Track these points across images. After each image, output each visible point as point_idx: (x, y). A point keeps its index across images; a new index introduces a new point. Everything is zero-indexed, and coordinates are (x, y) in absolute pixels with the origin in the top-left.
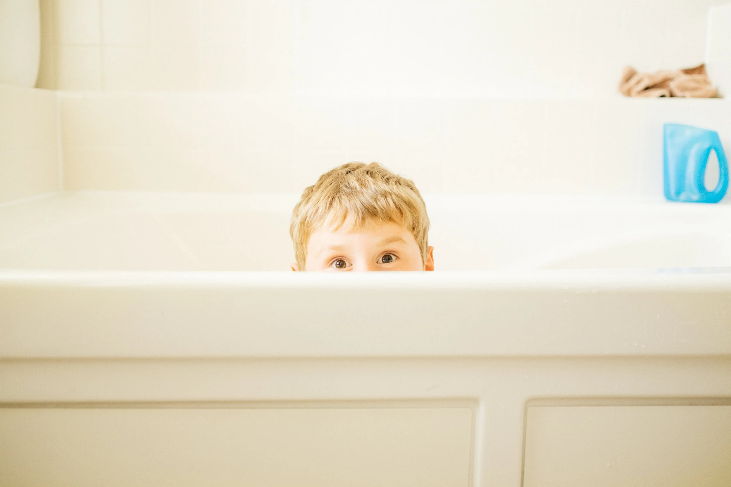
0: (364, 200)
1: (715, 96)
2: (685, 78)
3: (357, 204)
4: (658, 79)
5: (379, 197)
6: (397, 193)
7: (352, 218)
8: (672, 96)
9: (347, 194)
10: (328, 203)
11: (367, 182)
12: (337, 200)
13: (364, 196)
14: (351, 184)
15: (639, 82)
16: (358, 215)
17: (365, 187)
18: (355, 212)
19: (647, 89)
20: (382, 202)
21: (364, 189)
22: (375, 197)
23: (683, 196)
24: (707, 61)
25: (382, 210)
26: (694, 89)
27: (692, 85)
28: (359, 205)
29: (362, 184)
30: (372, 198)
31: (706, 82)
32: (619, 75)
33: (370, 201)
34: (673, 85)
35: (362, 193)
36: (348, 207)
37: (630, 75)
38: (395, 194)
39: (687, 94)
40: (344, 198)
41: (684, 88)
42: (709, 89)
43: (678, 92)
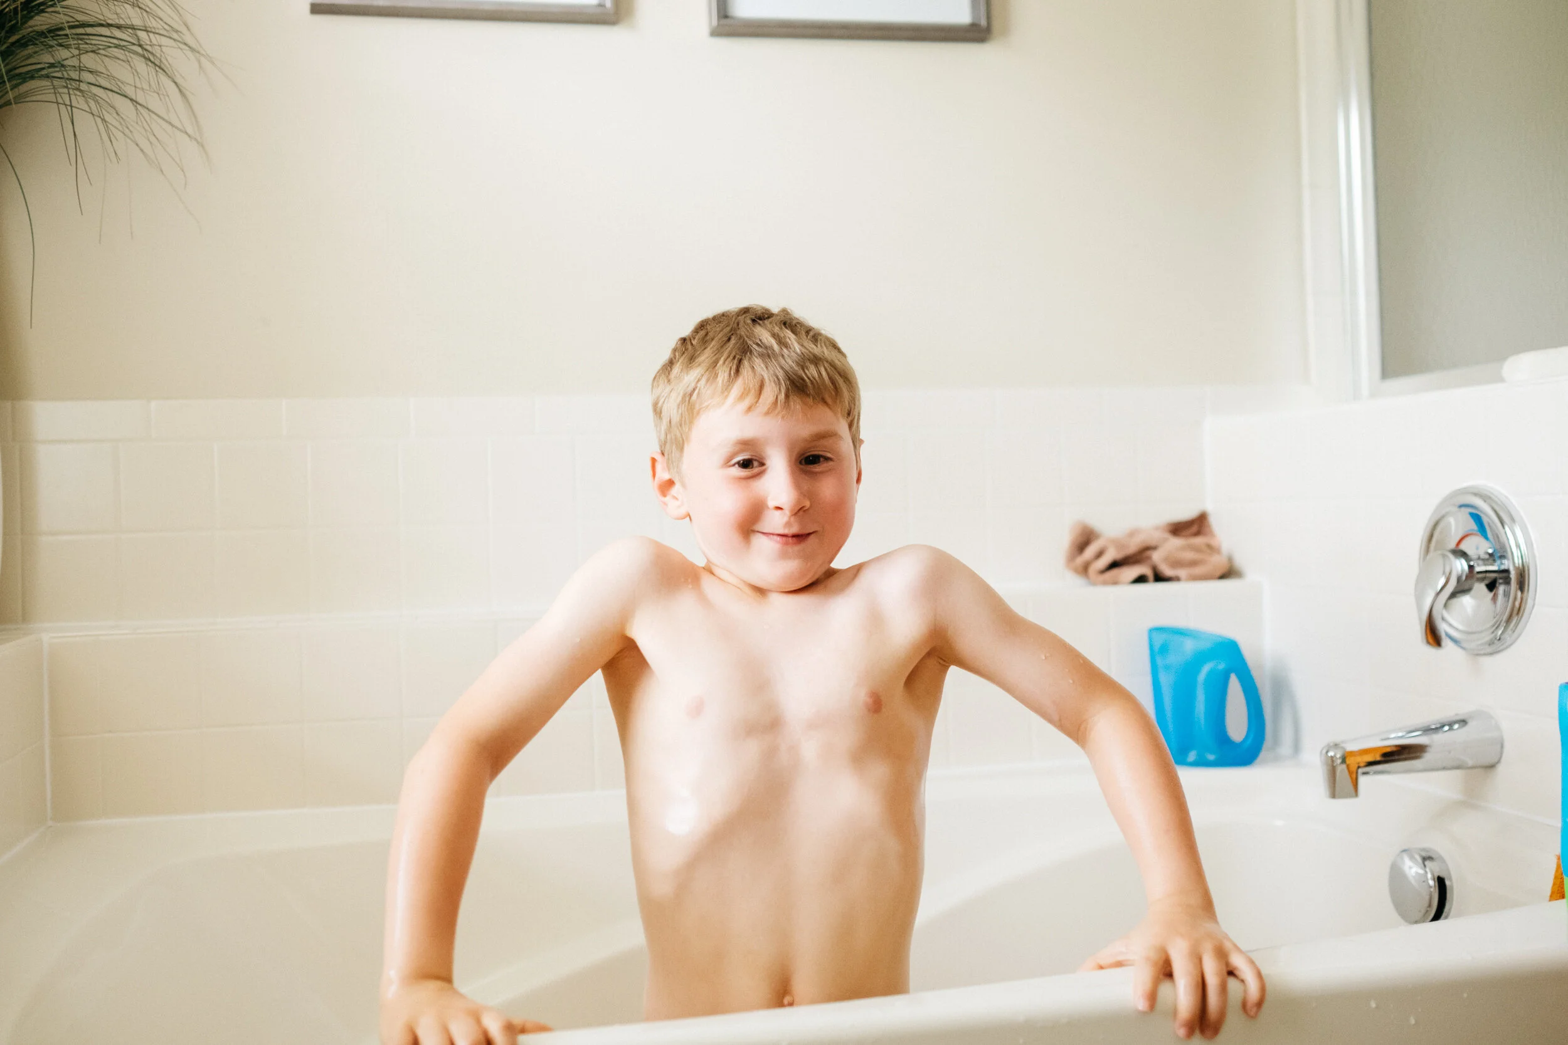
0: (787, 367)
1: (1229, 573)
2: (1176, 542)
3: (778, 374)
4: (1132, 548)
5: (808, 364)
6: (829, 359)
7: (771, 392)
8: (1159, 578)
9: (761, 355)
10: (733, 368)
11: (788, 340)
12: (746, 363)
13: (786, 361)
14: (764, 341)
15: (1100, 554)
16: (780, 390)
17: (786, 347)
18: (776, 384)
19: (1114, 565)
20: (812, 371)
21: (785, 350)
22: (802, 364)
23: (1192, 756)
24: (1209, 507)
25: (812, 383)
26: (1193, 563)
27: (1189, 555)
28: (781, 374)
29: (782, 343)
30: (798, 364)
31: (1212, 549)
32: (1065, 540)
33: (796, 368)
34: (1156, 557)
35: (783, 356)
36: (766, 376)
37: (1084, 540)
38: (827, 362)
39: (1182, 573)
40: (758, 363)
41: (1177, 564)
42: (1217, 562)
43: (1167, 571)
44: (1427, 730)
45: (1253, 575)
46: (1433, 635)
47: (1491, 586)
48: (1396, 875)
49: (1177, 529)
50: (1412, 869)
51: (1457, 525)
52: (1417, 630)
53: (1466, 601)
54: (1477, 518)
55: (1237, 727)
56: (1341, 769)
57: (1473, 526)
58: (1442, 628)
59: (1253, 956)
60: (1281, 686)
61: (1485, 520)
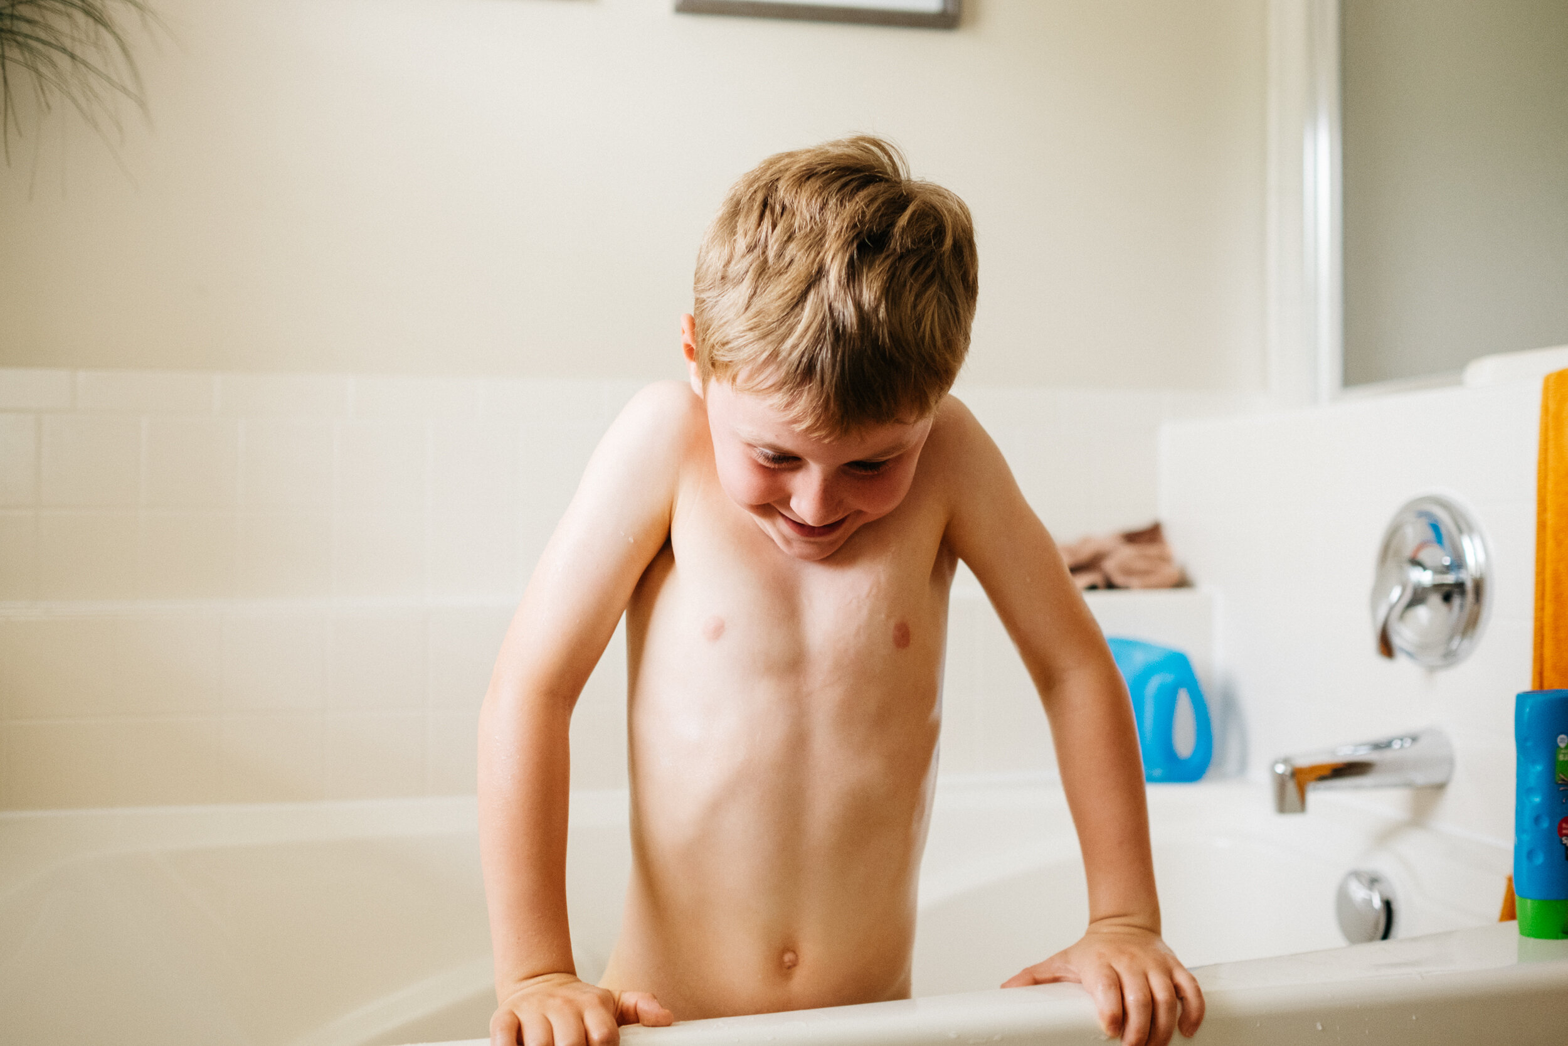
1: (1182, 583)
2: (1128, 552)
4: (1085, 554)
8: (1110, 585)
24: (1165, 512)
26: (1145, 573)
27: (1140, 565)
31: (1165, 559)
34: (1109, 565)
39: (1134, 581)
41: (1129, 572)
42: (1170, 572)
43: (1118, 579)
44: (1377, 746)
45: (1206, 586)
46: (1386, 647)
47: (1447, 598)
48: (1343, 899)
49: (1133, 538)
50: (1359, 892)
51: (1413, 534)
52: (1371, 642)
53: (1422, 613)
54: (1435, 527)
55: (1184, 742)
56: (1291, 787)
57: (1430, 534)
58: (1397, 641)
59: (1195, 974)
60: (1230, 702)
61: (1443, 531)
